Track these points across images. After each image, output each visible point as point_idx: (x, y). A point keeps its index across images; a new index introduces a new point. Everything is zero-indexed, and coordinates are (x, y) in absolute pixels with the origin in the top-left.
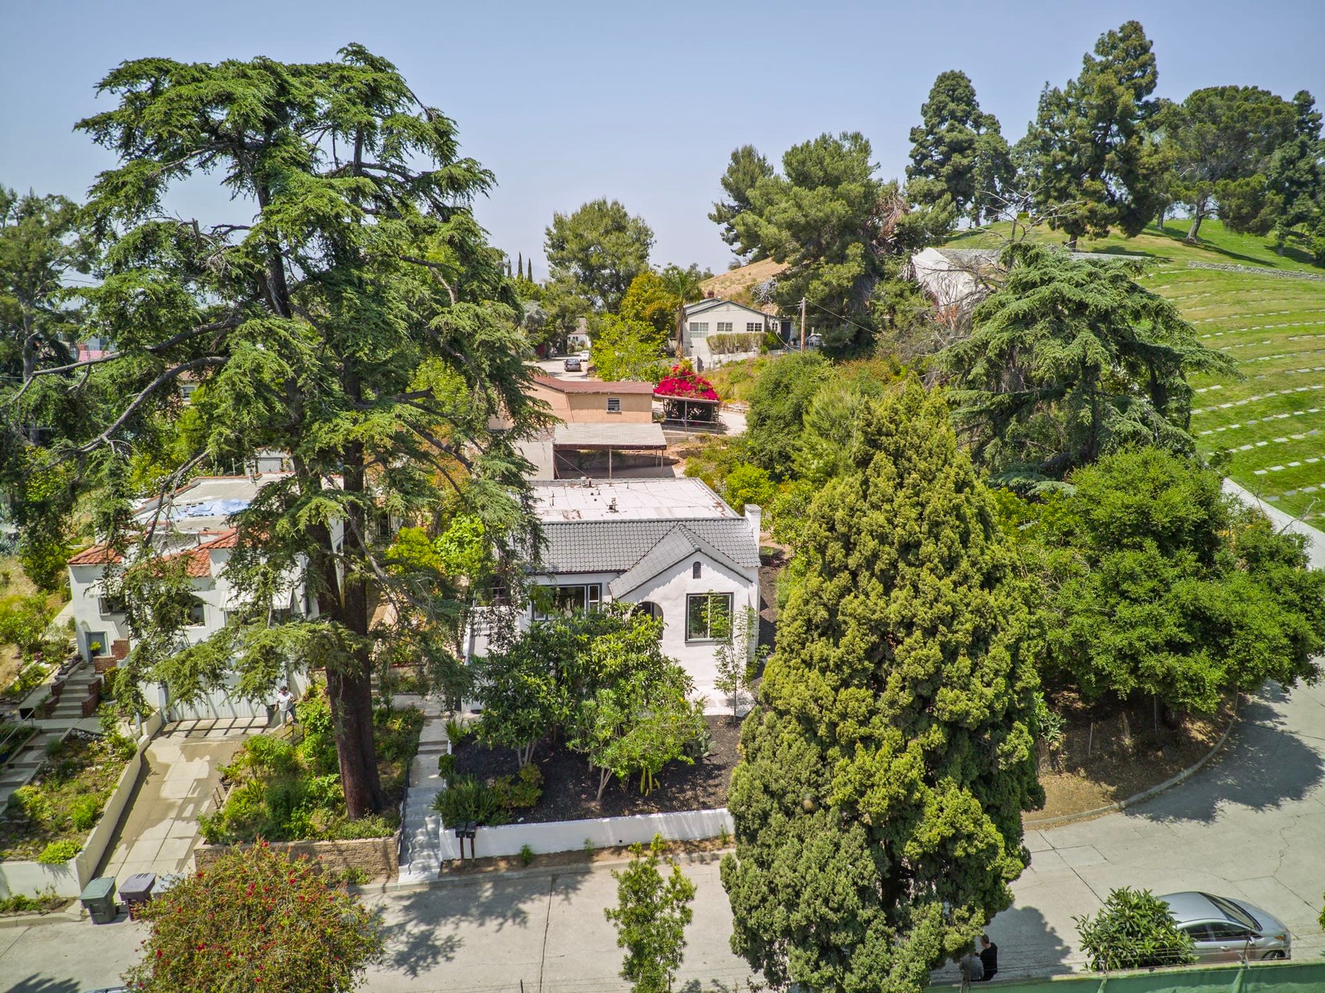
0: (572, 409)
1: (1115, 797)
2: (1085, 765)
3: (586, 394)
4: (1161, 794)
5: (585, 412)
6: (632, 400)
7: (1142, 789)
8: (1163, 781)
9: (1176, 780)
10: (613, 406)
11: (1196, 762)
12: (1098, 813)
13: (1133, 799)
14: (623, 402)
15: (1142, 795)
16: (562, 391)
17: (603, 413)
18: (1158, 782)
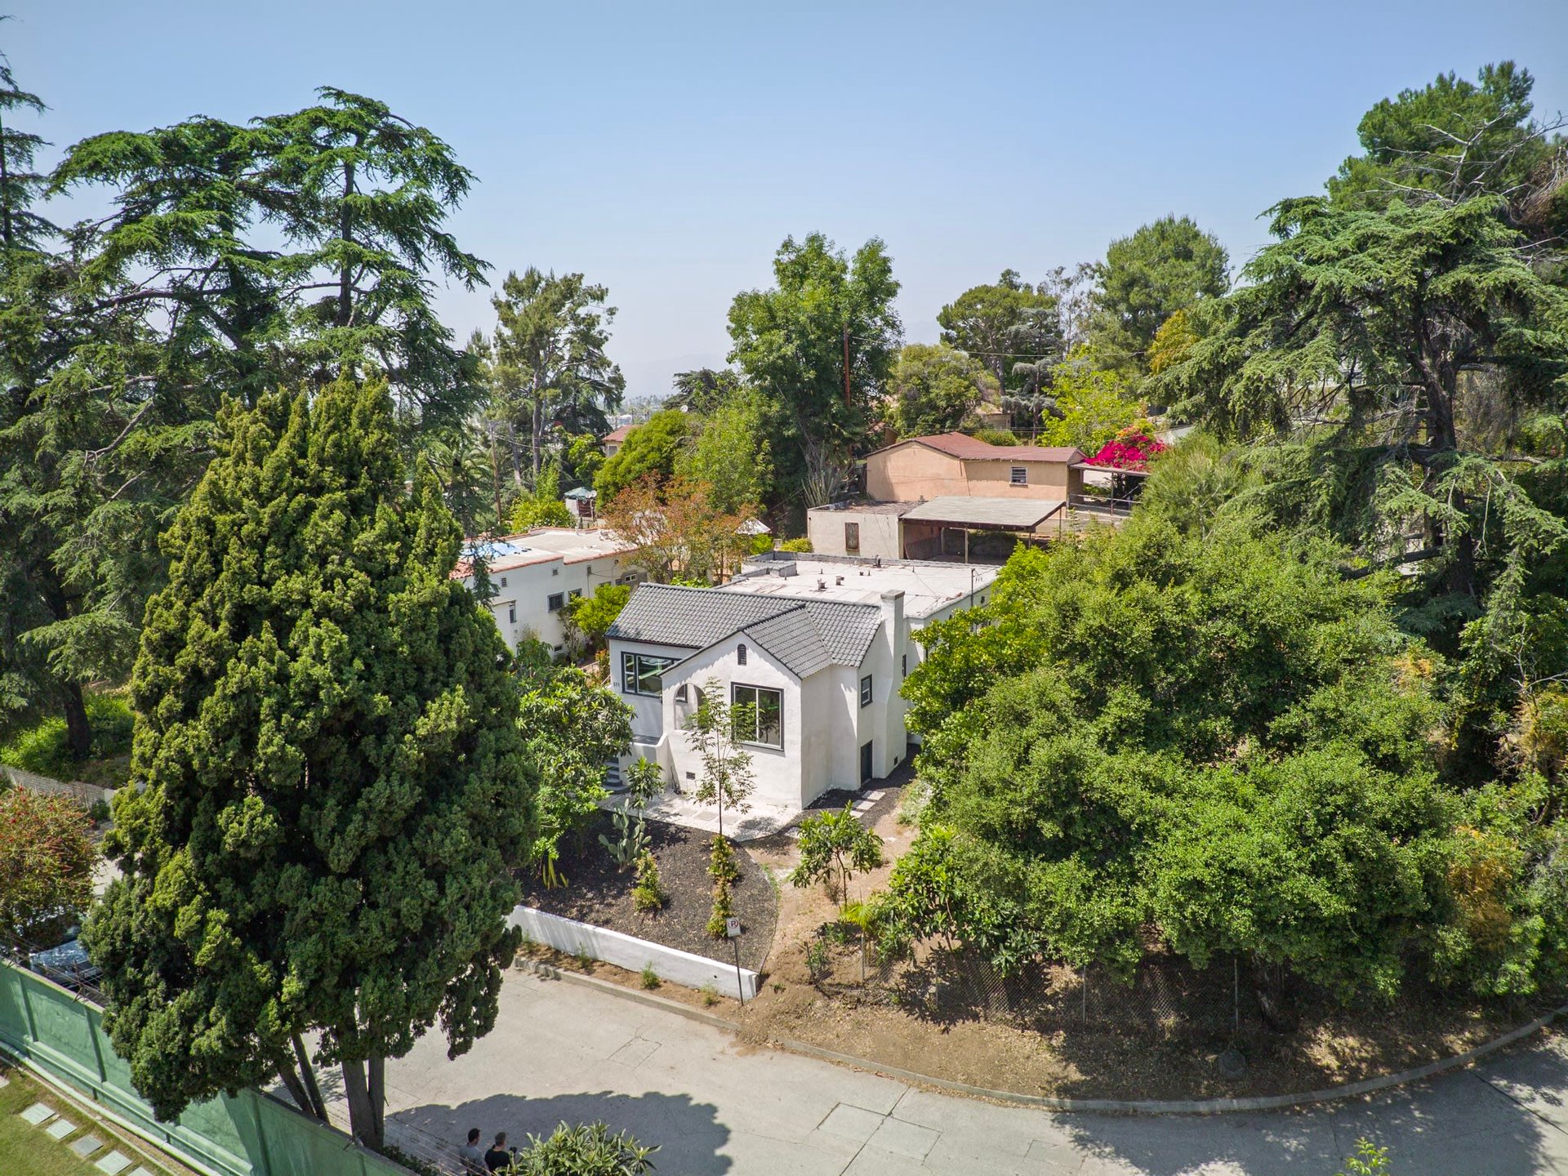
0: (969, 479)
1: (1066, 1090)
2: (1073, 1030)
3: (984, 461)
4: (1150, 1116)
5: (984, 483)
6: (1043, 471)
7: (1122, 1096)
8: (1179, 1098)
9: (1203, 1107)
10: (1018, 476)
11: (1269, 1093)
12: (1020, 1101)
13: (1092, 1104)
14: (1030, 472)
15: (1115, 1105)
16: (957, 457)
17: (1005, 485)
18: (1164, 1096)
